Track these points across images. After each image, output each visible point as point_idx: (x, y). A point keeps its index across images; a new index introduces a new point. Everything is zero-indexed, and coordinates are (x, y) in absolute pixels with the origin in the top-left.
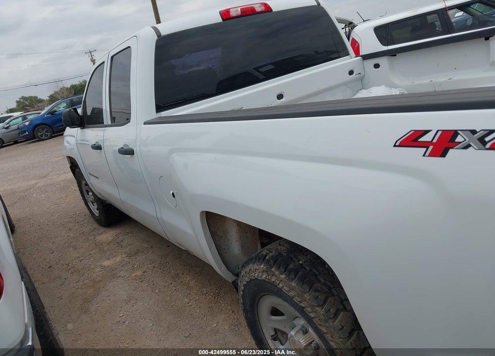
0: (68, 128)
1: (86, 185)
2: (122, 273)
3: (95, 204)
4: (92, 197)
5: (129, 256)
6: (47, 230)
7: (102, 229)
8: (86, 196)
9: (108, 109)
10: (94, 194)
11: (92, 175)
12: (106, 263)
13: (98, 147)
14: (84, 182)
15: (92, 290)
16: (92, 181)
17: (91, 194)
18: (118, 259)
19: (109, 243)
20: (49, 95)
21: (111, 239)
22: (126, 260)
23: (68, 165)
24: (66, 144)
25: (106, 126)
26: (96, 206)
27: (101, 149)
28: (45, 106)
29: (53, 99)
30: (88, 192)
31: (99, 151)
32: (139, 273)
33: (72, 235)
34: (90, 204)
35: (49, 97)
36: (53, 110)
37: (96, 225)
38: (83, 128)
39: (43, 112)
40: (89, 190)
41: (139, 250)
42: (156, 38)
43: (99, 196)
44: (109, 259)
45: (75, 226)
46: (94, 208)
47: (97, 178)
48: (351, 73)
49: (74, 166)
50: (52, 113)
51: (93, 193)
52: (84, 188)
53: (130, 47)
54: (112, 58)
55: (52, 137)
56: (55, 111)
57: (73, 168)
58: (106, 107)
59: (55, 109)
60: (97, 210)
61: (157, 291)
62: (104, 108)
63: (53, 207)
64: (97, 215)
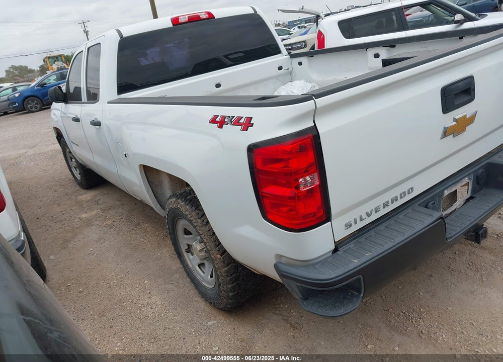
0: (54, 103)
1: (70, 152)
2: (95, 223)
3: (78, 169)
4: (75, 163)
5: (103, 210)
6: (36, 192)
7: (83, 191)
8: (70, 163)
9: (85, 88)
10: (76, 161)
11: (74, 144)
12: (84, 216)
13: (77, 120)
14: (68, 150)
15: (71, 234)
16: (74, 149)
17: (74, 160)
18: (94, 213)
19: (88, 201)
20: (39, 66)
21: (90, 198)
22: (100, 213)
23: (55, 135)
24: (53, 116)
25: (83, 103)
26: (78, 172)
27: (79, 121)
28: (35, 77)
29: (43, 70)
30: (71, 159)
31: (78, 123)
32: (109, 222)
33: (57, 195)
34: (73, 169)
35: (40, 67)
36: (44, 82)
37: (78, 188)
38: (67, 104)
39: (33, 84)
40: (72, 157)
41: (111, 207)
42: (119, 39)
43: (80, 162)
44: (86, 213)
45: (60, 188)
46: (77, 173)
47: (78, 145)
48: (280, 68)
49: (60, 136)
50: (42, 85)
51: (75, 159)
52: (68, 155)
53: (100, 43)
54: (89, 49)
55: (41, 110)
56: (46, 84)
57: (59, 138)
58: (83, 86)
59: (45, 81)
60: (79, 174)
61: (121, 234)
62: (82, 87)
63: (41, 173)
64: (79, 179)
